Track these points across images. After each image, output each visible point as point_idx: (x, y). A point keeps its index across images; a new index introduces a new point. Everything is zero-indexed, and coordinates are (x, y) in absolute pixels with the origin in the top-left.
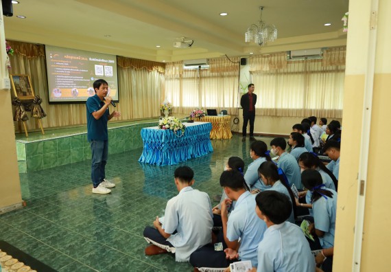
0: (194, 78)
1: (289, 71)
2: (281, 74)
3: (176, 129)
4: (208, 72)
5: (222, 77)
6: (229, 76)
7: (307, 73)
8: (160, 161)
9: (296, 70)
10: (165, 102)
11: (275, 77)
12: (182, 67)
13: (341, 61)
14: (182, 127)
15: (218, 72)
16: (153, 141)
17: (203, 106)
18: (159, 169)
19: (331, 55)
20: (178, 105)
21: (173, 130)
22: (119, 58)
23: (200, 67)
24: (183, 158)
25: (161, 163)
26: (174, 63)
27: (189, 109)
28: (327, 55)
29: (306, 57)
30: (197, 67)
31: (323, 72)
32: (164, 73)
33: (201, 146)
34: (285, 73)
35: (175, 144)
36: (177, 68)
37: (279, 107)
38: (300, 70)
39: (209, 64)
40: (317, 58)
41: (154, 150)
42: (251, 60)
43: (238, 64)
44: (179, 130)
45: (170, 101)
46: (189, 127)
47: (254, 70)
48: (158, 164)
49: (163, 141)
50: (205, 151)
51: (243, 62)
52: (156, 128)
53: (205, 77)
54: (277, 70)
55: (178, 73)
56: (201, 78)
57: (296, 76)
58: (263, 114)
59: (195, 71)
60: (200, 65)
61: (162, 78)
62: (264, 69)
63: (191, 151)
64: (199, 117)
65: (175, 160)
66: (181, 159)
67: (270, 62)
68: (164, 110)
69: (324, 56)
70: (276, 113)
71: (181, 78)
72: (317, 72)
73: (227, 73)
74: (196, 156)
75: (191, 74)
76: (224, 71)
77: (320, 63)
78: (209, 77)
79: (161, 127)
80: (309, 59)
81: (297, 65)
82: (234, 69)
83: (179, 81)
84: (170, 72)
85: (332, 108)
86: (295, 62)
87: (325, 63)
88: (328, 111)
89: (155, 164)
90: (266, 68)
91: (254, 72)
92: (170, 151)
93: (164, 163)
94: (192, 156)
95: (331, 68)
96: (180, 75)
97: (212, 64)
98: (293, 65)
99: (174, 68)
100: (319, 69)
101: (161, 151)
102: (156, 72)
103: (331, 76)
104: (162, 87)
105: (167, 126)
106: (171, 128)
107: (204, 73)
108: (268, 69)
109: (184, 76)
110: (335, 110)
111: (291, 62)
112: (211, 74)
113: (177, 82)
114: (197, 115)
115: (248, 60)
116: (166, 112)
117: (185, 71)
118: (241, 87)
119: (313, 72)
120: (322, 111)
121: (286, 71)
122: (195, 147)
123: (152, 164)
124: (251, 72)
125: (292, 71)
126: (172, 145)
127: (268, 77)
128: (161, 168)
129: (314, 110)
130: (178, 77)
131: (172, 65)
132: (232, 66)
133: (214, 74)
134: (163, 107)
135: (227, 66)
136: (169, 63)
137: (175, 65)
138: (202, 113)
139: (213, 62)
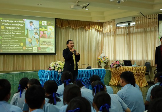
0: (124, 34)
3: (60, 70)
4: (135, 28)
5: (146, 32)
6: (151, 31)
10: (102, 55)
12: (115, 25)
22: (57, 20)
23: (129, 24)
26: (109, 22)
30: (127, 24)
32: (102, 31)
36: (111, 26)
39: (134, 22)
43: (157, 20)
53: (133, 33)
55: (112, 30)
56: (129, 34)
59: (125, 28)
60: (129, 22)
64: (117, 67)
71: (115, 34)
73: (149, 29)
75: (122, 31)
76: (147, 27)
78: (136, 33)
82: (154, 24)
83: (113, 37)
84: (106, 30)
96: (115, 32)
97: (137, 21)
99: (109, 27)
105: (53, 68)
106: (56, 70)
109: (117, 33)
112: (137, 30)
113: (111, 38)
114: (115, 66)
116: (103, 65)
117: (118, 28)
130: (113, 34)
131: (108, 24)
132: (152, 22)
133: (139, 30)
134: (99, 60)
135: (149, 23)
136: (105, 22)
137: (110, 23)
138: (119, 63)
139: (138, 19)
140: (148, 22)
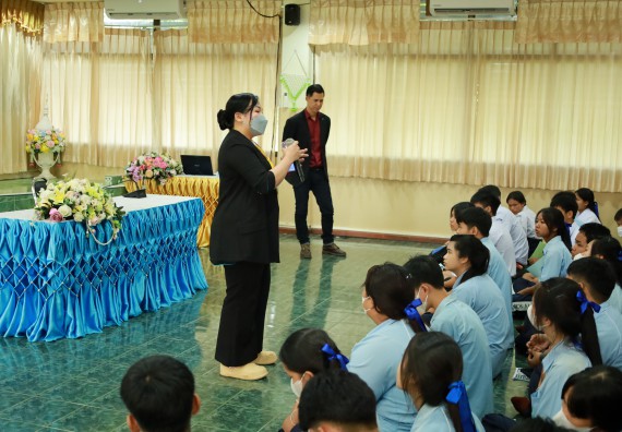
0: (139, 55)
1: (424, 50)
2: (401, 57)
3: (94, 219)
4: (184, 39)
5: (228, 56)
6: (248, 56)
7: (473, 58)
8: (38, 325)
9: (444, 49)
10: (43, 126)
11: (384, 64)
12: (100, 18)
13: (567, 32)
14: (112, 212)
15: (213, 39)
16: (17, 258)
17: (167, 143)
18: (35, 352)
19: (540, 11)
20: (86, 139)
21: (84, 223)
23: (156, 22)
24: (115, 312)
25: (43, 333)
26: (72, 5)
27: (120, 152)
28: (530, 13)
29: (472, 12)
30: (149, 22)
31: (518, 57)
32: (39, 36)
33: (173, 272)
34: (413, 57)
35: (89, 269)
36: (84, 23)
37: (395, 153)
38: (456, 50)
39: (185, 15)
40: (501, 18)
41: (19, 290)
42: (316, 13)
43: (277, 23)
44: (104, 222)
45: (58, 125)
46: (134, 214)
47: (323, 40)
48: (33, 336)
49: (51, 258)
50: (183, 287)
51: (293, 15)
52: (27, 216)
53: (173, 56)
54: (389, 46)
55: (84, 37)
56: (159, 57)
57: (444, 67)
58: (347, 173)
59: (141, 33)
60: (156, 17)
61: (33, 49)
62: (354, 41)
63: (139, 290)
64: (157, 179)
65: (90, 322)
66: (109, 318)
67: (371, 22)
68: (37, 152)
69: (522, 12)
70: (387, 170)
71: (94, 52)
72: (502, 57)
73: (243, 47)
74: (156, 303)
75: (129, 44)
76: (233, 39)
77: (510, 33)
78: (187, 55)
79: (46, 213)
80: (480, 18)
81: (446, 33)
82: (262, 34)
83: (87, 64)
84: (59, 32)
85: (540, 161)
86: (441, 25)
87: (523, 32)
88: (531, 168)
89: (22, 334)
90: (360, 37)
91: (324, 48)
92: (74, 291)
93: (54, 333)
94: (142, 305)
95: (538, 49)
96: (94, 46)
97: (196, 15)
98: (434, 33)
99: (72, 22)
100: (508, 49)
101: (44, 291)
102: (11, 30)
103: (539, 70)
104: (31, 81)
105: (65, 210)
106: (79, 217)
107: (170, 43)
108: (364, 41)
109: (105, 47)
110: (549, 169)
111: (430, 26)
112: (192, 46)
113: (82, 67)
114: (149, 173)
115: (306, 12)
116: (46, 162)
117: (111, 31)
118: (283, 90)
119: (489, 57)
120: (513, 169)
121: (415, 50)
122: (153, 278)
123: (11, 337)
124: (314, 49)
125: (434, 50)
126: (79, 271)
127: (365, 63)
128: (42, 347)
129: (493, 166)
130: (87, 49)
131: (66, 12)
132: (257, 25)
133: (201, 46)
134: (35, 143)
135: (242, 26)
136: (55, 4)
137: (76, 11)
138: (166, 165)
139: (199, 10)
140: (238, 23)
